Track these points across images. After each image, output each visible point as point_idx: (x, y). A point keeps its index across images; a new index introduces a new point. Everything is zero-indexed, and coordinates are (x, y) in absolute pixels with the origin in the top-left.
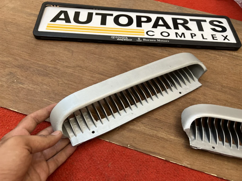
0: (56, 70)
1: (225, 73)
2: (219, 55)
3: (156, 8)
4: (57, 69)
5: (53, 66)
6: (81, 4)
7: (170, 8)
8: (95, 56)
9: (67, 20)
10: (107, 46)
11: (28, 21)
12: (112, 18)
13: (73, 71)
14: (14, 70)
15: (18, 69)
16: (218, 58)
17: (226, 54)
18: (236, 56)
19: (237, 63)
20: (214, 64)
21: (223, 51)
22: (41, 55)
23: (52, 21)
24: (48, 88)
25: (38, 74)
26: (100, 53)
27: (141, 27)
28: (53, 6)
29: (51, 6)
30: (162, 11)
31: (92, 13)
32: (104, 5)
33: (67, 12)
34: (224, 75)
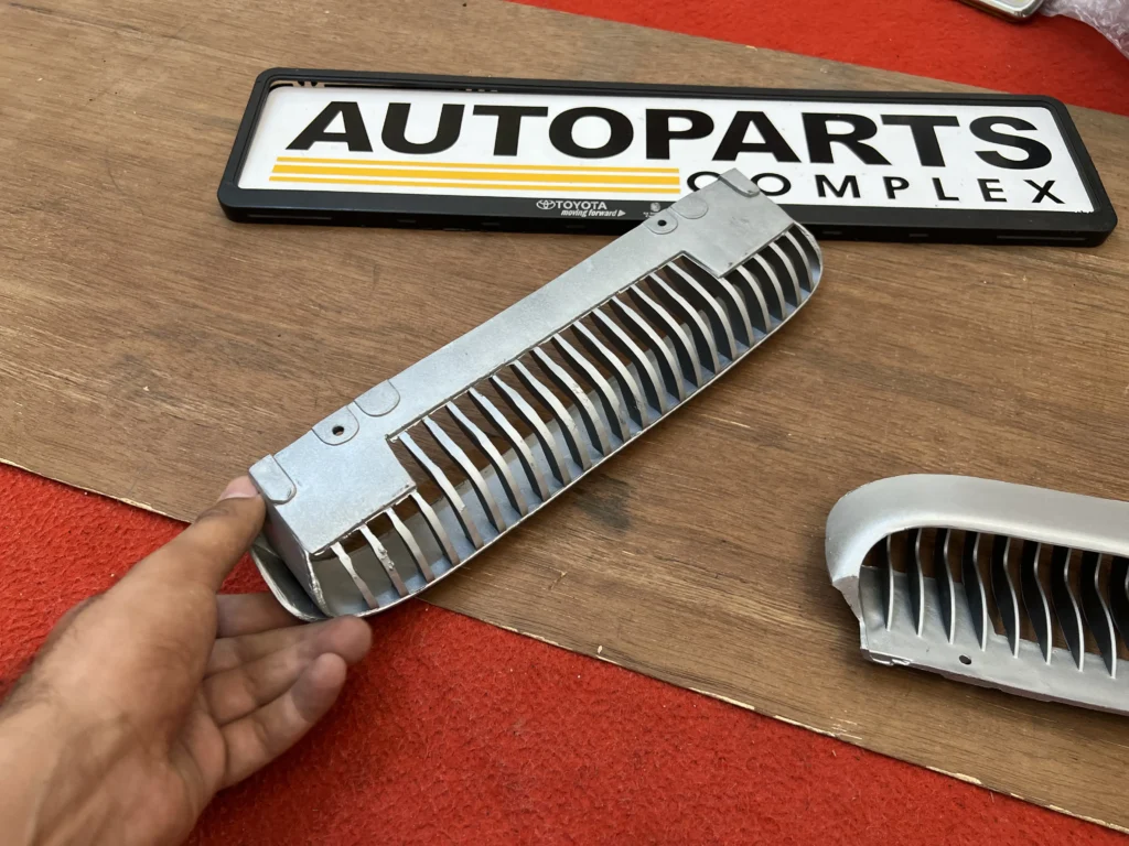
0: (309, 344)
1: (1039, 344)
2: (1010, 267)
3: (733, 76)
4: (312, 339)
6: (416, 72)
7: (798, 71)
8: (468, 283)
9: (356, 138)
10: (520, 242)
11: (200, 149)
12: (546, 122)
13: (378, 346)
14: (142, 346)
15: (157, 341)
16: (1007, 282)
17: (1046, 263)
18: (1094, 270)
19: (1098, 299)
20: (988, 306)
21: (1030, 249)
22: (250, 287)
23: (293, 146)
25: (234, 360)
26: (489, 272)
27: (666, 156)
28: (302, 84)
29: (291, 85)
30: (761, 84)
31: (461, 108)
32: (511, 70)
33: (355, 104)
34: (1034, 352)
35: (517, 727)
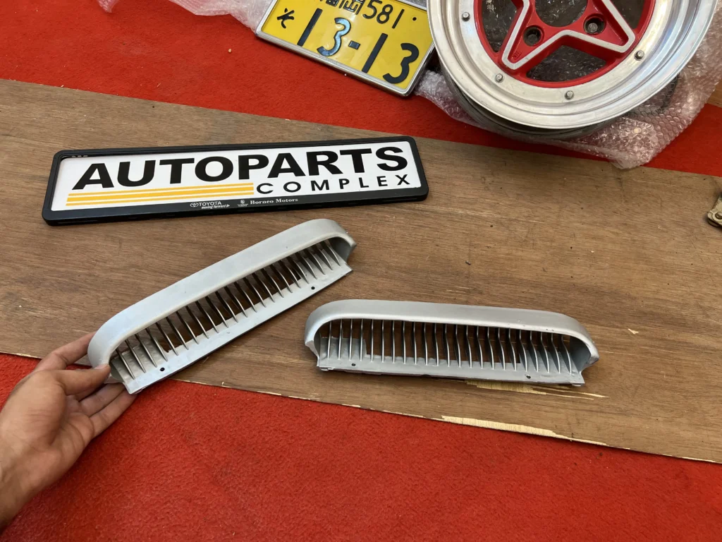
0: (92, 278)
1: (397, 243)
2: (389, 213)
3: (280, 135)
4: (94, 276)
5: (86, 271)
7: (308, 130)
8: (162, 243)
9: (106, 181)
10: (184, 221)
12: (193, 166)
13: (124, 275)
14: (15, 288)
15: (22, 285)
16: (387, 219)
17: (403, 210)
19: (421, 223)
20: (379, 230)
21: (398, 205)
22: (63, 255)
23: (75, 188)
24: (81, 311)
25: (59, 289)
26: (171, 237)
27: (248, 178)
28: (77, 157)
29: (71, 157)
31: (154, 162)
33: (103, 164)
34: (394, 247)
35: (192, 416)
